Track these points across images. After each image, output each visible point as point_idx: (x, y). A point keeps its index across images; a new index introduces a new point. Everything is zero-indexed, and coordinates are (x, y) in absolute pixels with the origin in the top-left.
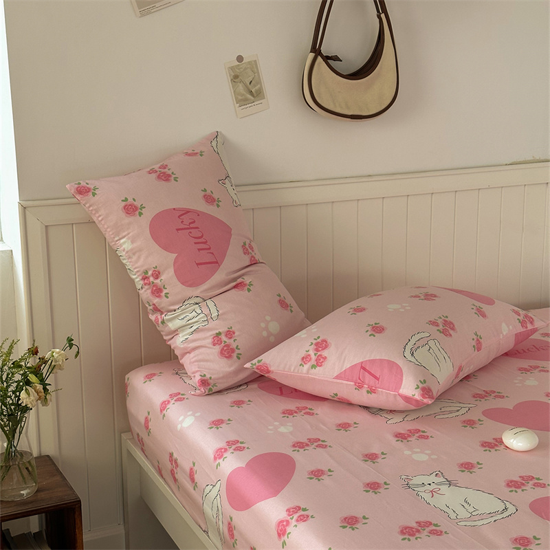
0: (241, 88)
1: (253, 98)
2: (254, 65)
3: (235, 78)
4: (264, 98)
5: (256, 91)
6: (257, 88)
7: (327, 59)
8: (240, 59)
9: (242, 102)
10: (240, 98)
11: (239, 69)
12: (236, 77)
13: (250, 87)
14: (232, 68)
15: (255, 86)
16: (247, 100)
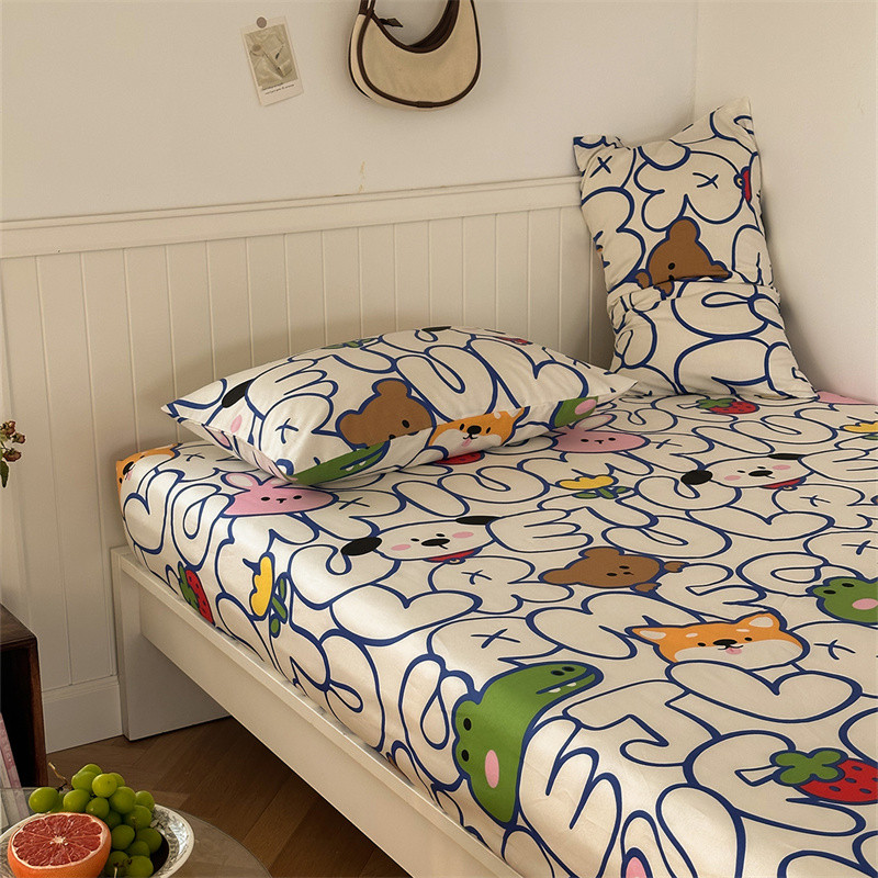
0: (264, 64)
1: (279, 77)
2: (281, 33)
3: (256, 50)
4: (296, 78)
5: (286, 69)
6: (286, 63)
7: (382, 23)
8: (261, 22)
9: (266, 83)
10: (263, 77)
11: (261, 37)
13: (277, 62)
14: (251, 36)
15: (283, 61)
16: (272, 80)
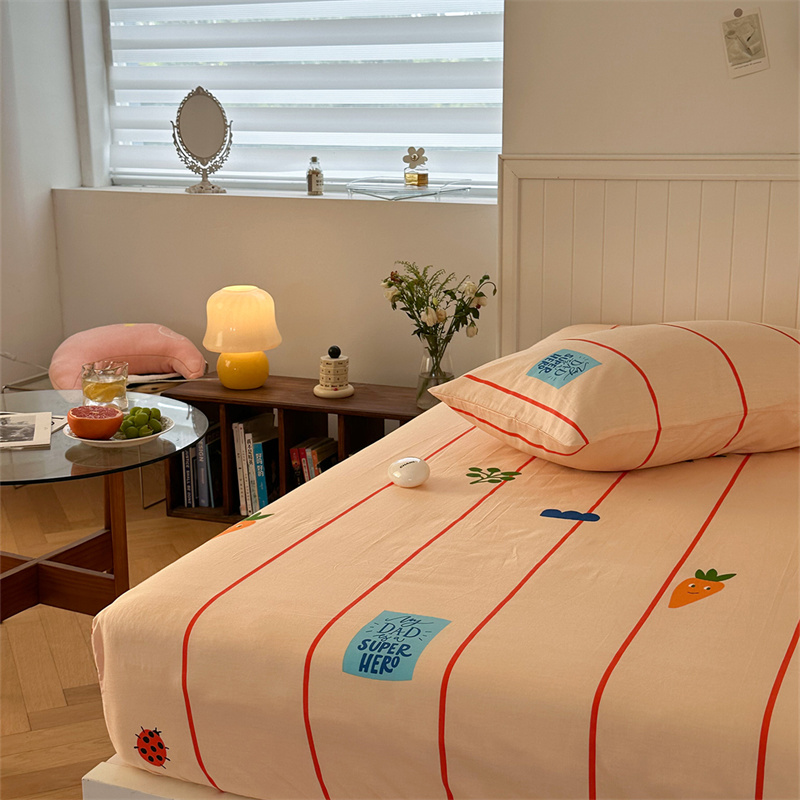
0: (736, 45)
1: (749, 56)
2: (755, 20)
3: (730, 34)
4: (764, 57)
5: (755, 49)
6: (756, 45)
8: (738, 13)
9: (737, 60)
10: (734, 56)
11: (736, 24)
12: (732, 33)
13: (748, 43)
14: (728, 24)
15: (753, 43)
16: (742, 58)
